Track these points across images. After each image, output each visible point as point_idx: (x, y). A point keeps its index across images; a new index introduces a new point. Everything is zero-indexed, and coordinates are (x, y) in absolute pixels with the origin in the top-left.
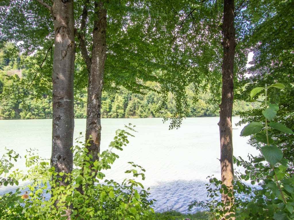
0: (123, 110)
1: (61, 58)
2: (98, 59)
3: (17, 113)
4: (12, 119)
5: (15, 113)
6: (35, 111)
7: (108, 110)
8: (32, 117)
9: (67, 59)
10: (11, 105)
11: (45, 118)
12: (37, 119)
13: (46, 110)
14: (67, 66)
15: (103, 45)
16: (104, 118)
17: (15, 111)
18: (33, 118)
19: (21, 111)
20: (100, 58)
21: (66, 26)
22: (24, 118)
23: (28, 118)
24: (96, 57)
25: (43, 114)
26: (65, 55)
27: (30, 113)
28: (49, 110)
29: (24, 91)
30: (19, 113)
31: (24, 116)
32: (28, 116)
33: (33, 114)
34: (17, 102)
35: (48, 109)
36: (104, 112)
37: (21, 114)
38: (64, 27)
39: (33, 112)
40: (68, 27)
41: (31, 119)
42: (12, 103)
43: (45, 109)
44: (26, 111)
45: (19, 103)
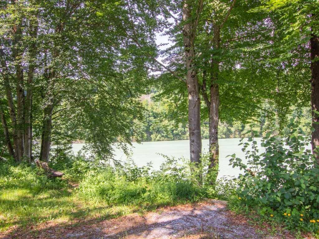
0: (260, 128)
1: (192, 108)
2: (214, 104)
3: (149, 135)
4: (145, 141)
5: (147, 136)
6: (164, 133)
7: (240, 128)
8: (162, 138)
9: (196, 108)
10: (143, 129)
11: (174, 140)
12: (166, 140)
13: (175, 132)
14: (196, 112)
15: (217, 95)
16: (236, 138)
17: (147, 134)
18: (163, 140)
19: (151, 133)
20: (216, 104)
21: (194, 90)
22: (155, 140)
23: (158, 140)
24: (212, 103)
25: (172, 136)
26: (195, 106)
27: (159, 136)
28: (177, 132)
29: (153, 114)
30: (150, 135)
31: (155, 138)
32: (158, 138)
33: (163, 136)
34: (148, 125)
35: (176, 130)
36: (236, 131)
37: (152, 136)
38: (193, 91)
39: (163, 134)
40: (195, 91)
41: (161, 141)
42: (144, 126)
43: (173, 131)
44: (156, 133)
45: (150, 126)
